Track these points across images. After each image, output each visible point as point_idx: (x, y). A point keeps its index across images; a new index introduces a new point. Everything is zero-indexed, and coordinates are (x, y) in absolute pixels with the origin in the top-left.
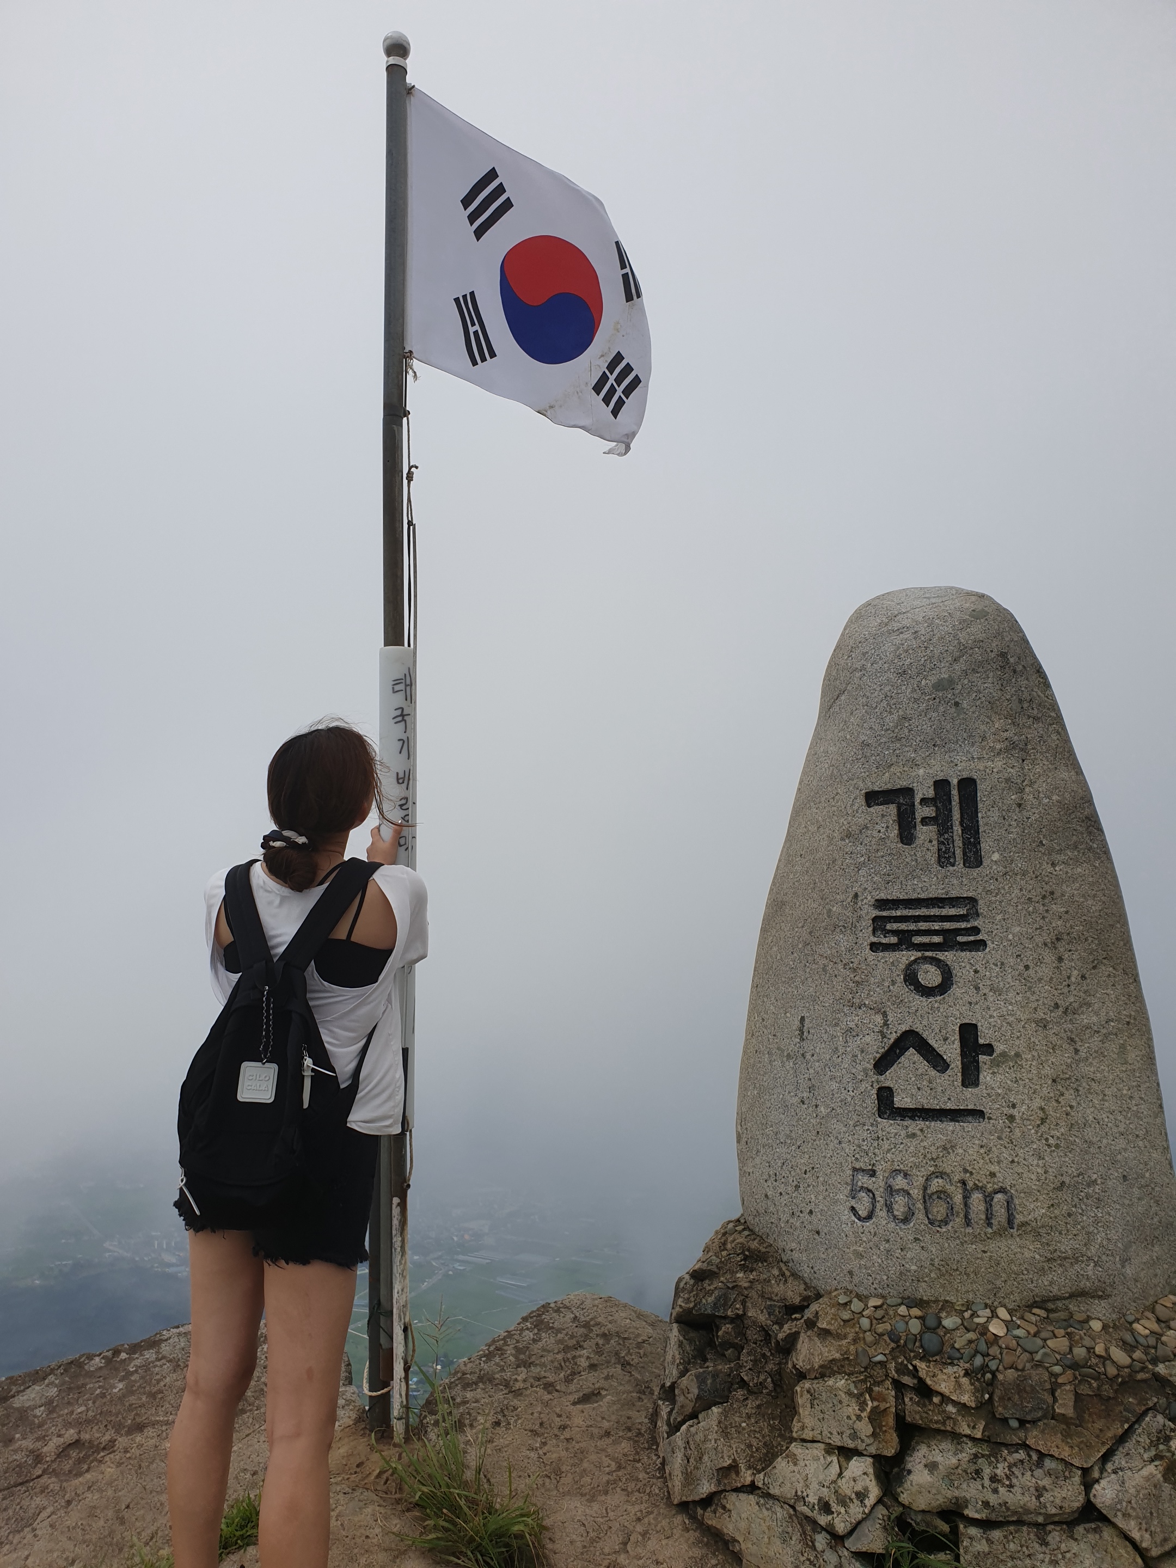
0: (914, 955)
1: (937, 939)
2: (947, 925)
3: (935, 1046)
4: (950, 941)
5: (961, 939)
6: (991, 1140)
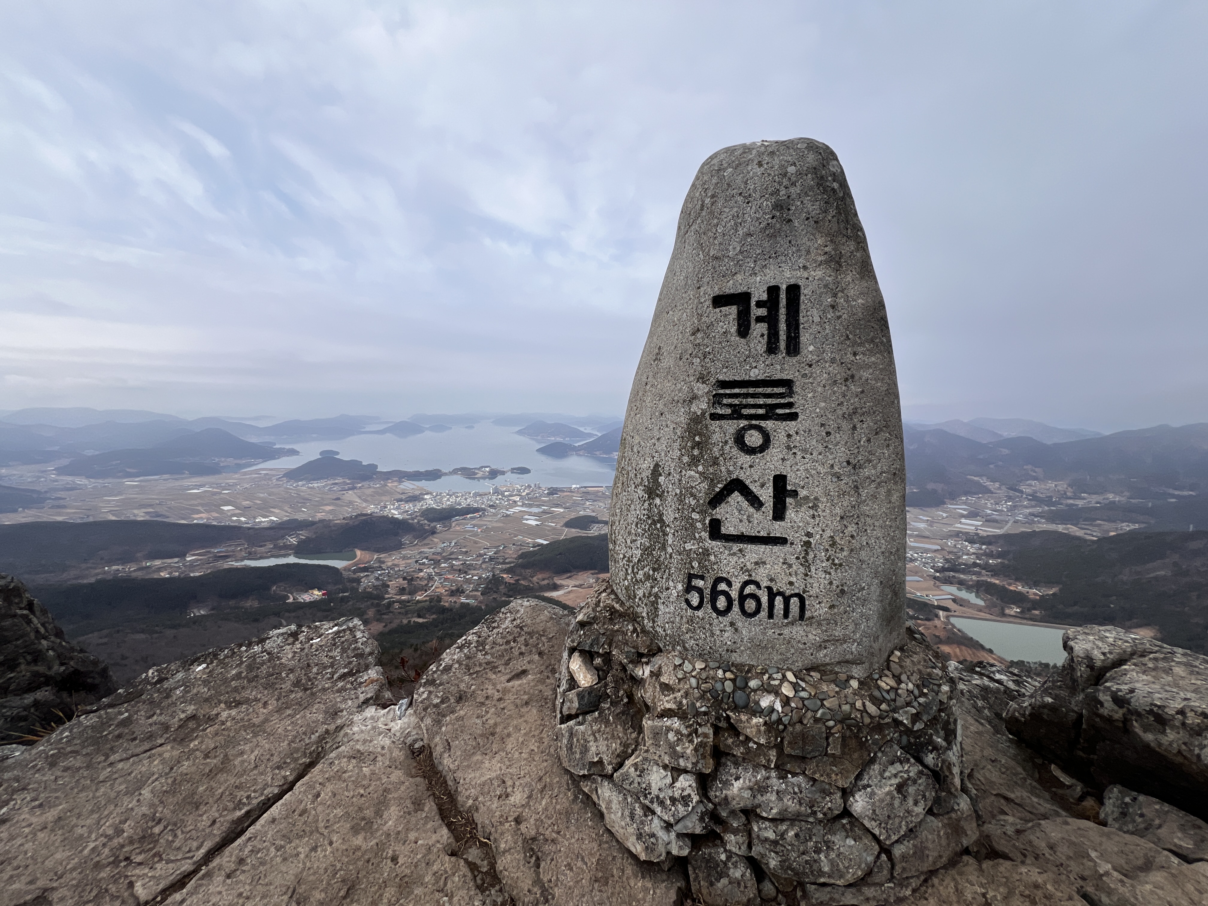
0: (743, 423)
1: (761, 411)
2: (769, 401)
3: (755, 490)
4: (770, 413)
5: (780, 411)
6: (792, 560)
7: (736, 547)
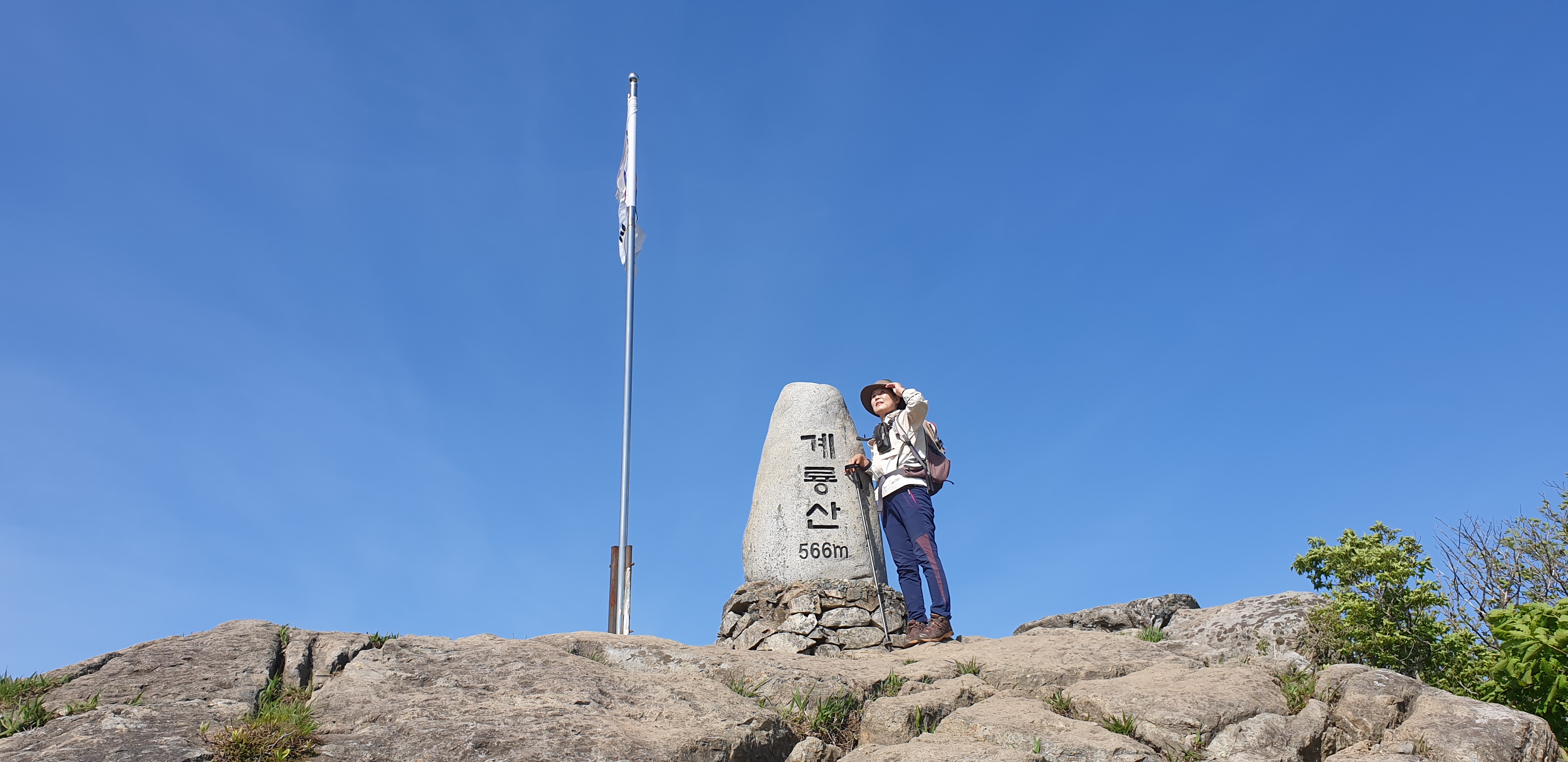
0: (817, 483)
1: (824, 479)
2: (826, 475)
3: (824, 508)
4: (827, 479)
5: (830, 479)
6: (841, 534)
7: (819, 530)
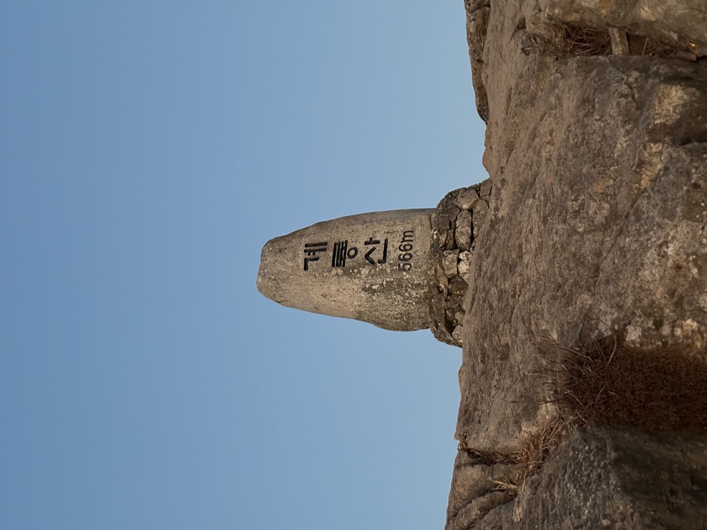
0: (347, 256)
1: (344, 251)
2: (341, 249)
3: (369, 250)
5: (344, 246)
6: (392, 237)
7: (388, 254)
